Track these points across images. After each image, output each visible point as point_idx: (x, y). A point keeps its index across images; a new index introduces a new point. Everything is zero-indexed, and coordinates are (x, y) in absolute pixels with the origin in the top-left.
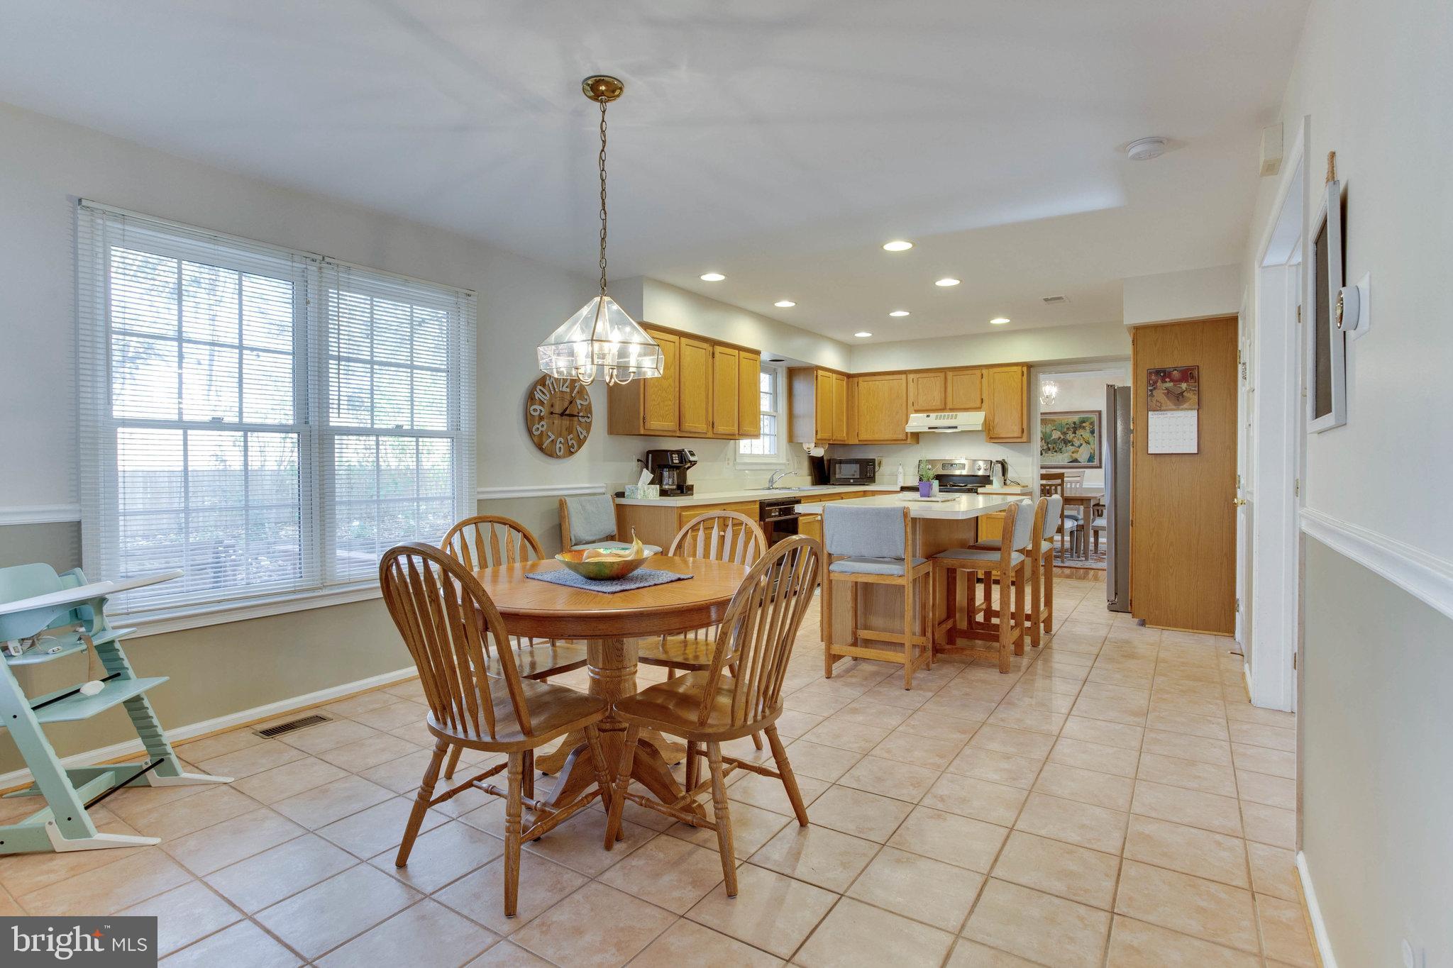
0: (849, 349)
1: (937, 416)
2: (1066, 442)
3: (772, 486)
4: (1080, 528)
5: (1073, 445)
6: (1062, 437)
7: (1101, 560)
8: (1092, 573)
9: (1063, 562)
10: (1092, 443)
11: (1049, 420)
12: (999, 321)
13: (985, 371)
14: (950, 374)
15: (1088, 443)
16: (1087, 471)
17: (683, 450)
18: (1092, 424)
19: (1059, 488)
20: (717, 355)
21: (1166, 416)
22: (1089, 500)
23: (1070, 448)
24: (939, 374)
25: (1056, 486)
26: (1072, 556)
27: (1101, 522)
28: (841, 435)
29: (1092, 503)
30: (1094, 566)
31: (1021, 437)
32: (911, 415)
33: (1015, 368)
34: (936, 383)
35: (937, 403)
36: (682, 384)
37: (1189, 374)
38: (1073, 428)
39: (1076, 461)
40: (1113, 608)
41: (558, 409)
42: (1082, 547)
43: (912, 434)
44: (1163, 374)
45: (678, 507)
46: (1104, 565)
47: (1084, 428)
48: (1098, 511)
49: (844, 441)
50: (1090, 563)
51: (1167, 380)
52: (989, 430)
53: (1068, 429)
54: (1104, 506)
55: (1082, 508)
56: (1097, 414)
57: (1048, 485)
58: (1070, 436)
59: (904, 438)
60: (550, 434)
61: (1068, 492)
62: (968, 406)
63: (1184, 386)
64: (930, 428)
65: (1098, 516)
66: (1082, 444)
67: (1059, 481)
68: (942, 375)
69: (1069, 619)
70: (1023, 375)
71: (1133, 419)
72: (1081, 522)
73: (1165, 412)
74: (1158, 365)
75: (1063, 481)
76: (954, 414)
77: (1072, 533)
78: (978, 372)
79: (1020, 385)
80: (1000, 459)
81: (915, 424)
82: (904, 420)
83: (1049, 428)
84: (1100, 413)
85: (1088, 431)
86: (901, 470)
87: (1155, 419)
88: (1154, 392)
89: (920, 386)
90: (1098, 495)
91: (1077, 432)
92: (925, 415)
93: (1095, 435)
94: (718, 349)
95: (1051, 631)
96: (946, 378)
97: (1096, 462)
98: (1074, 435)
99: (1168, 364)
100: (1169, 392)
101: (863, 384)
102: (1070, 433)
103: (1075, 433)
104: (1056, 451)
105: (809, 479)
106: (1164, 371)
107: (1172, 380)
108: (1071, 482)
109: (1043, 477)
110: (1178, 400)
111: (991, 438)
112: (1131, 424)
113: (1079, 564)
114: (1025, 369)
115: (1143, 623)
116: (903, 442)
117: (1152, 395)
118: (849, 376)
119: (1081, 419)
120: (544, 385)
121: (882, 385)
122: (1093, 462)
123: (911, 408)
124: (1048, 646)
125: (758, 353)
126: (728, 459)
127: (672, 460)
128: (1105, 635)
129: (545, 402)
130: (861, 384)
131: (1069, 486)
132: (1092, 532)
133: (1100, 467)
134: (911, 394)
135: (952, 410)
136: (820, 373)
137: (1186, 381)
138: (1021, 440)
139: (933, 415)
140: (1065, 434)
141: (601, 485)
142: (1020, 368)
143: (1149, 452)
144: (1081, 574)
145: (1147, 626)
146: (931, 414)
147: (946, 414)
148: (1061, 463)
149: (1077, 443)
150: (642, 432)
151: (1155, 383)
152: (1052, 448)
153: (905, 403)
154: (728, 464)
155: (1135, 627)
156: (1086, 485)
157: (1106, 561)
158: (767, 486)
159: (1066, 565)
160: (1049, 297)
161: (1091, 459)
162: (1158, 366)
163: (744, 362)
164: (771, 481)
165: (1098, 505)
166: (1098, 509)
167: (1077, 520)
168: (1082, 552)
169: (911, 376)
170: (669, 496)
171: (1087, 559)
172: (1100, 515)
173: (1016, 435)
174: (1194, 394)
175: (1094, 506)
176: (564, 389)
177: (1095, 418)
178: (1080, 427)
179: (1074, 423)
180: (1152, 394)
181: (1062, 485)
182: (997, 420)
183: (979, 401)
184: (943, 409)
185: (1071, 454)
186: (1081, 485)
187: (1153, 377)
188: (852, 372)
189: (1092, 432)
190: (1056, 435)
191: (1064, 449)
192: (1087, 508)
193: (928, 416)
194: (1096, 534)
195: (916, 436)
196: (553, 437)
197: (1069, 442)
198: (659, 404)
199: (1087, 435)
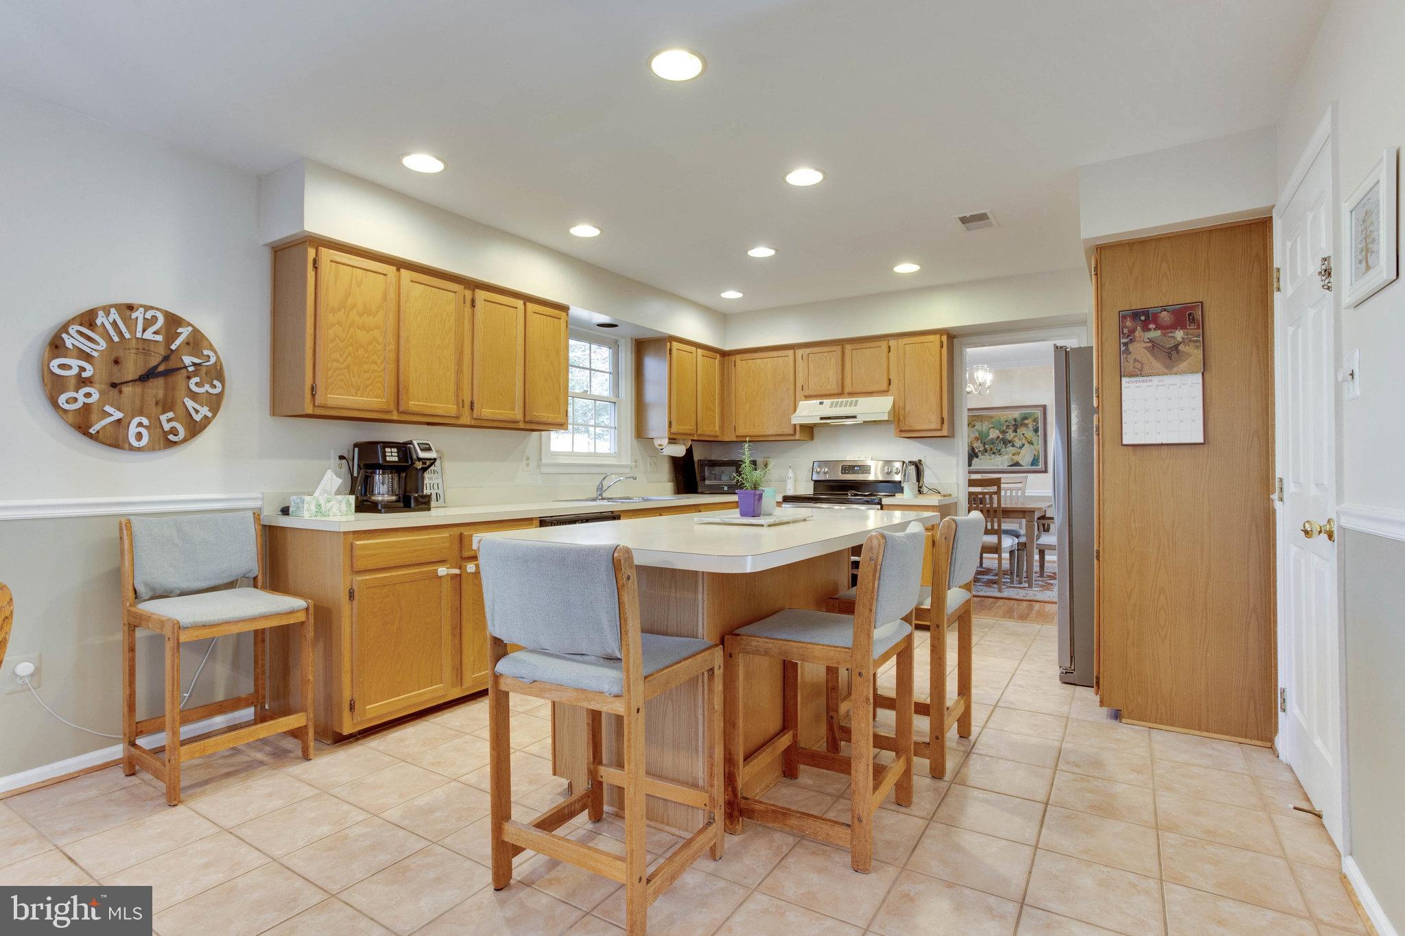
0: (722, 317)
1: (832, 403)
2: (1006, 442)
3: (601, 495)
4: (1022, 547)
5: (1013, 446)
6: (1001, 437)
7: (1047, 587)
8: (1037, 606)
9: (1000, 590)
10: (1035, 444)
11: (986, 416)
12: (906, 268)
13: (893, 343)
14: (848, 347)
15: (1031, 443)
16: (1030, 476)
17: (411, 443)
18: (1035, 420)
19: (995, 497)
20: (479, 303)
21: (1150, 383)
22: (1032, 511)
23: (1010, 449)
24: (834, 348)
25: (991, 494)
26: (1012, 582)
27: (1049, 539)
28: (712, 428)
29: (1037, 515)
30: (1040, 597)
31: (941, 430)
32: (801, 402)
33: (932, 338)
34: (831, 358)
35: (833, 386)
36: (402, 341)
37: (1187, 316)
38: (1013, 425)
39: (1017, 464)
40: (1069, 678)
41: (132, 368)
42: (1025, 568)
43: (803, 426)
44: (1144, 317)
45: (345, 533)
46: (1052, 595)
47: (1026, 425)
48: (1044, 525)
49: (717, 436)
50: (1035, 593)
51: (1152, 326)
52: (899, 420)
53: (1008, 427)
54: (1052, 518)
55: (1024, 521)
56: (1042, 409)
57: (981, 493)
58: (1010, 435)
59: (792, 432)
60: (108, 408)
61: (1008, 502)
62: (870, 390)
63: (1179, 334)
64: (822, 418)
65: (1044, 531)
66: (1024, 445)
67: (994, 489)
68: (838, 349)
69: (1001, 704)
70: (942, 347)
71: (1098, 390)
72: (1023, 539)
73: (1150, 378)
74: (1137, 302)
75: (999, 488)
76: (854, 399)
77: (1012, 553)
78: (884, 344)
79: (938, 359)
80: (915, 459)
81: (805, 413)
82: (792, 409)
83: (984, 426)
84: (1044, 407)
85: (1031, 429)
86: (791, 474)
87: (1132, 390)
88: (1131, 347)
89: (811, 365)
90: (1043, 505)
91: (1018, 430)
92: (818, 401)
93: (1039, 433)
94: (481, 295)
95: (969, 734)
96: (843, 354)
97: (1041, 466)
98: (1014, 434)
99: (1150, 300)
100: (1154, 346)
101: (742, 364)
102: (1010, 431)
103: (1015, 431)
104: (994, 453)
105: (670, 486)
106: (1145, 312)
107: (1158, 327)
108: (1011, 490)
109: (972, 483)
110: (1170, 358)
111: (901, 431)
112: (1095, 398)
113: (1020, 594)
114: (944, 338)
115: (1117, 715)
116: (790, 438)
117: (1127, 352)
118: (724, 354)
119: (1023, 416)
120: (92, 325)
121: (764, 364)
122: (1038, 465)
123: (799, 393)
124: (960, 779)
125: (564, 308)
126: (528, 458)
127: (384, 456)
128: (1057, 744)
129: (95, 354)
130: (739, 362)
131: (1008, 494)
132: (1036, 552)
133: (1046, 471)
134: (800, 375)
135: (851, 394)
136: (675, 345)
137: (1183, 327)
138: (942, 434)
139: (827, 402)
140: (1004, 432)
141: (253, 495)
142: (938, 337)
143: (1124, 443)
144: (1024, 611)
145: (1123, 720)
146: (825, 401)
147: (844, 400)
148: (1001, 467)
149: (1018, 443)
150: (310, 411)
151: (1132, 331)
152: (989, 449)
153: (792, 387)
154: (528, 465)
155: (1105, 721)
156: (1029, 493)
157: (1056, 589)
158: (595, 496)
159: (1005, 594)
160: (968, 215)
161: (1035, 462)
162: (1137, 305)
163: (535, 320)
164: (600, 489)
165: (1043, 517)
166: (1044, 523)
167: (1018, 536)
168: (1024, 575)
169: (800, 352)
170: (379, 512)
171: (1030, 586)
172: (1046, 530)
173: (933, 426)
174: (1197, 347)
175: (1039, 519)
176: (149, 335)
177: (1039, 413)
178: (1022, 425)
179: (1015, 420)
180: (1127, 349)
181: (998, 493)
182: (908, 407)
183: (885, 382)
184: (840, 394)
185: (1010, 455)
186: (1023, 493)
187: (1128, 323)
188: (727, 348)
189: (1036, 431)
190: (994, 434)
191: (1003, 450)
192: (1030, 522)
193: (821, 403)
194: (1042, 553)
195: (809, 431)
196: (118, 415)
197: (1010, 442)
198: (348, 367)
199: (1029, 433)
